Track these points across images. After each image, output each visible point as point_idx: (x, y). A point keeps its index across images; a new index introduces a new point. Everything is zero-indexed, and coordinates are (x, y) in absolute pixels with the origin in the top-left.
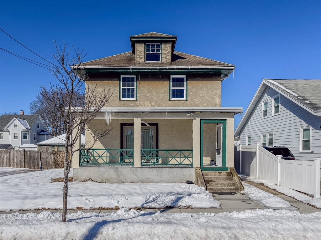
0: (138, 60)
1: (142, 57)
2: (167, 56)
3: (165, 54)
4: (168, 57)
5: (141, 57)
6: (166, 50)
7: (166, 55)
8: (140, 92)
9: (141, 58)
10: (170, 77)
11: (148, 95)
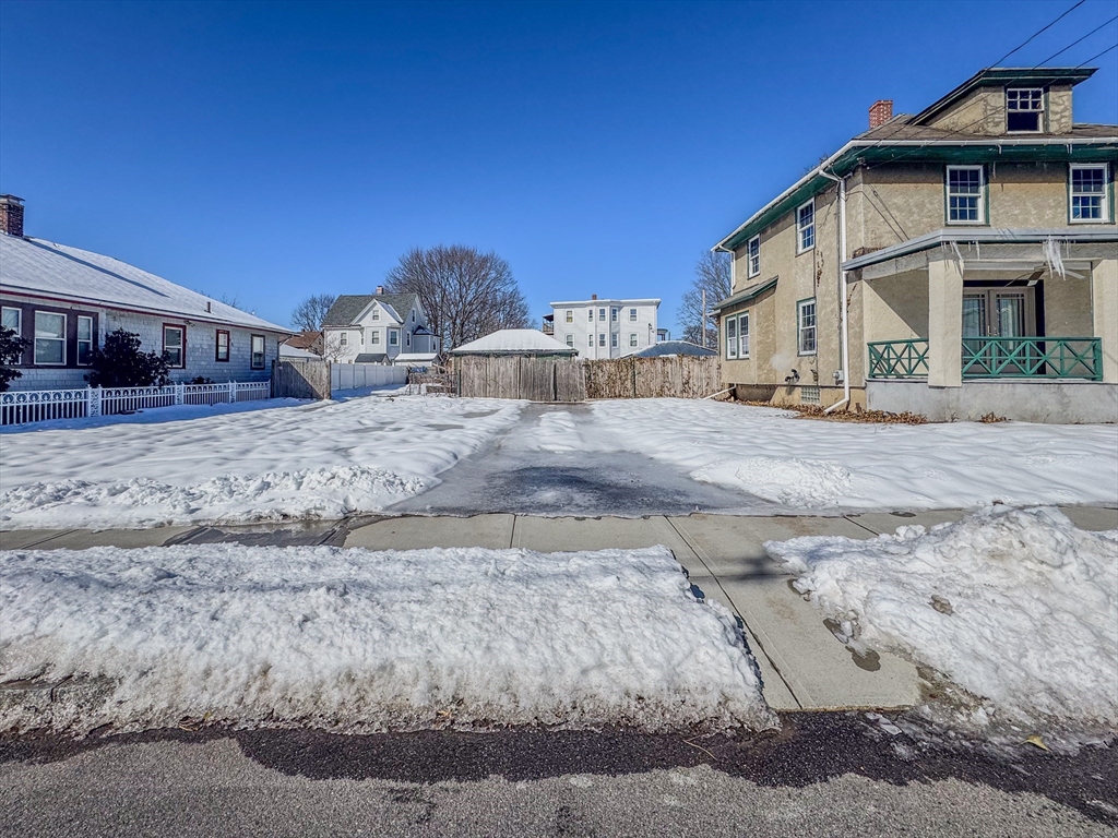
0: (989, 129)
1: (1000, 122)
2: (1062, 117)
3: (1057, 113)
4: (1063, 120)
5: (997, 120)
6: (1059, 105)
7: (1058, 116)
8: (996, 204)
9: (997, 124)
10: (1068, 167)
11: (1017, 212)
